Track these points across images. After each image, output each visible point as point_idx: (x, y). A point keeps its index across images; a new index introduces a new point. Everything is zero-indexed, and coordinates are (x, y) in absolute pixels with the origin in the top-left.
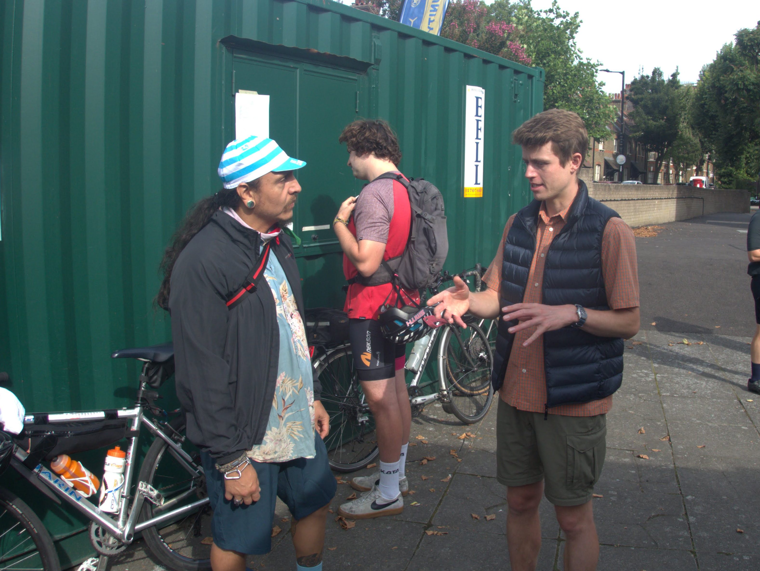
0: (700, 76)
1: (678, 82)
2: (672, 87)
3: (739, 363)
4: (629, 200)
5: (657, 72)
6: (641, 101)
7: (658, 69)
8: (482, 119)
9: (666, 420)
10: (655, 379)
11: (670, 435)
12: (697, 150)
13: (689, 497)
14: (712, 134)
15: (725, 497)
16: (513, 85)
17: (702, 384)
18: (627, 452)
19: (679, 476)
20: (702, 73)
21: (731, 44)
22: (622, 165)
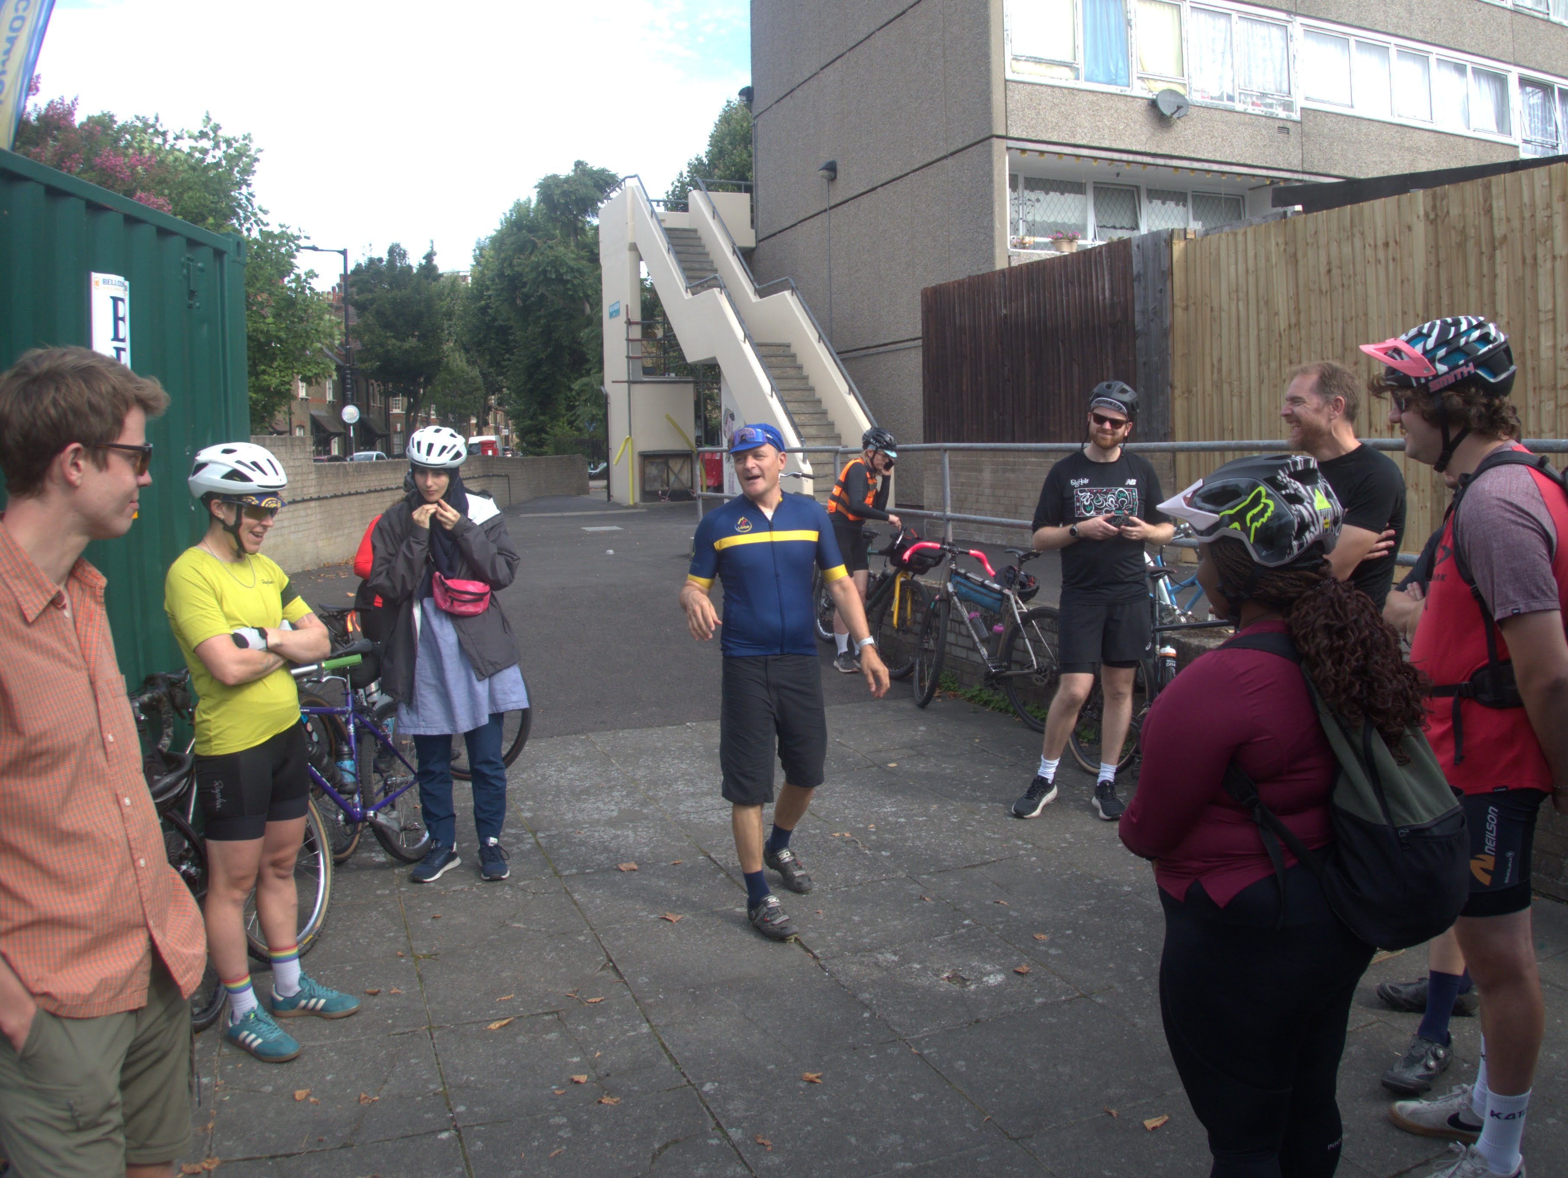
0: (475, 258)
1: (435, 268)
2: (427, 277)
3: (676, 780)
4: (382, 490)
5: (395, 252)
6: (372, 304)
7: (398, 246)
8: (127, 345)
9: (591, 929)
10: (538, 843)
11: (613, 959)
12: (478, 389)
13: (708, 1087)
14: (504, 360)
15: (772, 1067)
16: (185, 271)
17: (627, 836)
18: (546, 1018)
19: (667, 1044)
20: (478, 252)
21: (530, 201)
22: (354, 425)
